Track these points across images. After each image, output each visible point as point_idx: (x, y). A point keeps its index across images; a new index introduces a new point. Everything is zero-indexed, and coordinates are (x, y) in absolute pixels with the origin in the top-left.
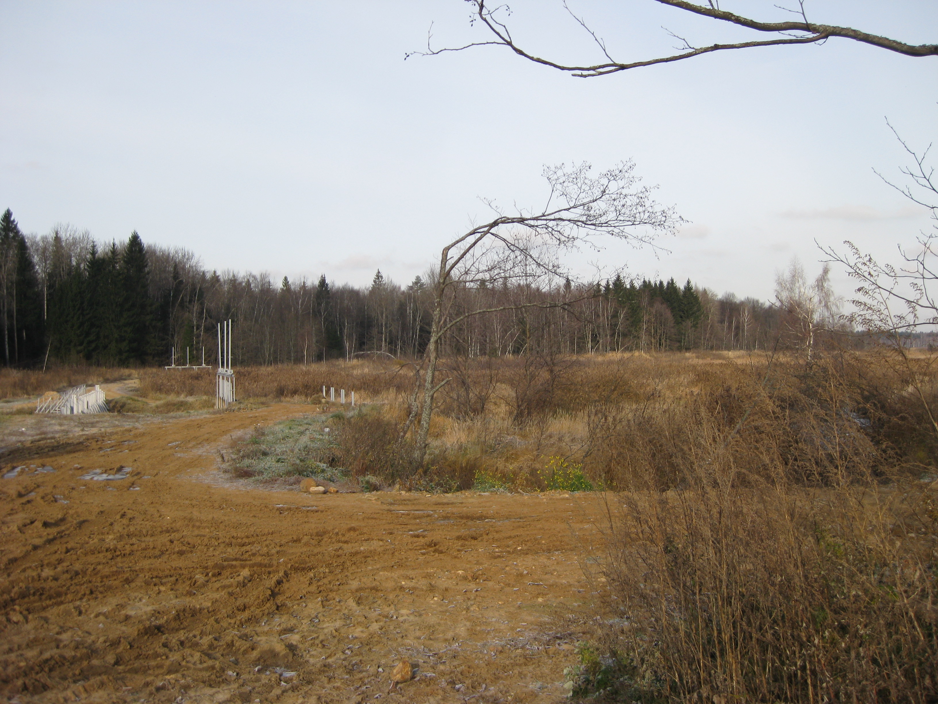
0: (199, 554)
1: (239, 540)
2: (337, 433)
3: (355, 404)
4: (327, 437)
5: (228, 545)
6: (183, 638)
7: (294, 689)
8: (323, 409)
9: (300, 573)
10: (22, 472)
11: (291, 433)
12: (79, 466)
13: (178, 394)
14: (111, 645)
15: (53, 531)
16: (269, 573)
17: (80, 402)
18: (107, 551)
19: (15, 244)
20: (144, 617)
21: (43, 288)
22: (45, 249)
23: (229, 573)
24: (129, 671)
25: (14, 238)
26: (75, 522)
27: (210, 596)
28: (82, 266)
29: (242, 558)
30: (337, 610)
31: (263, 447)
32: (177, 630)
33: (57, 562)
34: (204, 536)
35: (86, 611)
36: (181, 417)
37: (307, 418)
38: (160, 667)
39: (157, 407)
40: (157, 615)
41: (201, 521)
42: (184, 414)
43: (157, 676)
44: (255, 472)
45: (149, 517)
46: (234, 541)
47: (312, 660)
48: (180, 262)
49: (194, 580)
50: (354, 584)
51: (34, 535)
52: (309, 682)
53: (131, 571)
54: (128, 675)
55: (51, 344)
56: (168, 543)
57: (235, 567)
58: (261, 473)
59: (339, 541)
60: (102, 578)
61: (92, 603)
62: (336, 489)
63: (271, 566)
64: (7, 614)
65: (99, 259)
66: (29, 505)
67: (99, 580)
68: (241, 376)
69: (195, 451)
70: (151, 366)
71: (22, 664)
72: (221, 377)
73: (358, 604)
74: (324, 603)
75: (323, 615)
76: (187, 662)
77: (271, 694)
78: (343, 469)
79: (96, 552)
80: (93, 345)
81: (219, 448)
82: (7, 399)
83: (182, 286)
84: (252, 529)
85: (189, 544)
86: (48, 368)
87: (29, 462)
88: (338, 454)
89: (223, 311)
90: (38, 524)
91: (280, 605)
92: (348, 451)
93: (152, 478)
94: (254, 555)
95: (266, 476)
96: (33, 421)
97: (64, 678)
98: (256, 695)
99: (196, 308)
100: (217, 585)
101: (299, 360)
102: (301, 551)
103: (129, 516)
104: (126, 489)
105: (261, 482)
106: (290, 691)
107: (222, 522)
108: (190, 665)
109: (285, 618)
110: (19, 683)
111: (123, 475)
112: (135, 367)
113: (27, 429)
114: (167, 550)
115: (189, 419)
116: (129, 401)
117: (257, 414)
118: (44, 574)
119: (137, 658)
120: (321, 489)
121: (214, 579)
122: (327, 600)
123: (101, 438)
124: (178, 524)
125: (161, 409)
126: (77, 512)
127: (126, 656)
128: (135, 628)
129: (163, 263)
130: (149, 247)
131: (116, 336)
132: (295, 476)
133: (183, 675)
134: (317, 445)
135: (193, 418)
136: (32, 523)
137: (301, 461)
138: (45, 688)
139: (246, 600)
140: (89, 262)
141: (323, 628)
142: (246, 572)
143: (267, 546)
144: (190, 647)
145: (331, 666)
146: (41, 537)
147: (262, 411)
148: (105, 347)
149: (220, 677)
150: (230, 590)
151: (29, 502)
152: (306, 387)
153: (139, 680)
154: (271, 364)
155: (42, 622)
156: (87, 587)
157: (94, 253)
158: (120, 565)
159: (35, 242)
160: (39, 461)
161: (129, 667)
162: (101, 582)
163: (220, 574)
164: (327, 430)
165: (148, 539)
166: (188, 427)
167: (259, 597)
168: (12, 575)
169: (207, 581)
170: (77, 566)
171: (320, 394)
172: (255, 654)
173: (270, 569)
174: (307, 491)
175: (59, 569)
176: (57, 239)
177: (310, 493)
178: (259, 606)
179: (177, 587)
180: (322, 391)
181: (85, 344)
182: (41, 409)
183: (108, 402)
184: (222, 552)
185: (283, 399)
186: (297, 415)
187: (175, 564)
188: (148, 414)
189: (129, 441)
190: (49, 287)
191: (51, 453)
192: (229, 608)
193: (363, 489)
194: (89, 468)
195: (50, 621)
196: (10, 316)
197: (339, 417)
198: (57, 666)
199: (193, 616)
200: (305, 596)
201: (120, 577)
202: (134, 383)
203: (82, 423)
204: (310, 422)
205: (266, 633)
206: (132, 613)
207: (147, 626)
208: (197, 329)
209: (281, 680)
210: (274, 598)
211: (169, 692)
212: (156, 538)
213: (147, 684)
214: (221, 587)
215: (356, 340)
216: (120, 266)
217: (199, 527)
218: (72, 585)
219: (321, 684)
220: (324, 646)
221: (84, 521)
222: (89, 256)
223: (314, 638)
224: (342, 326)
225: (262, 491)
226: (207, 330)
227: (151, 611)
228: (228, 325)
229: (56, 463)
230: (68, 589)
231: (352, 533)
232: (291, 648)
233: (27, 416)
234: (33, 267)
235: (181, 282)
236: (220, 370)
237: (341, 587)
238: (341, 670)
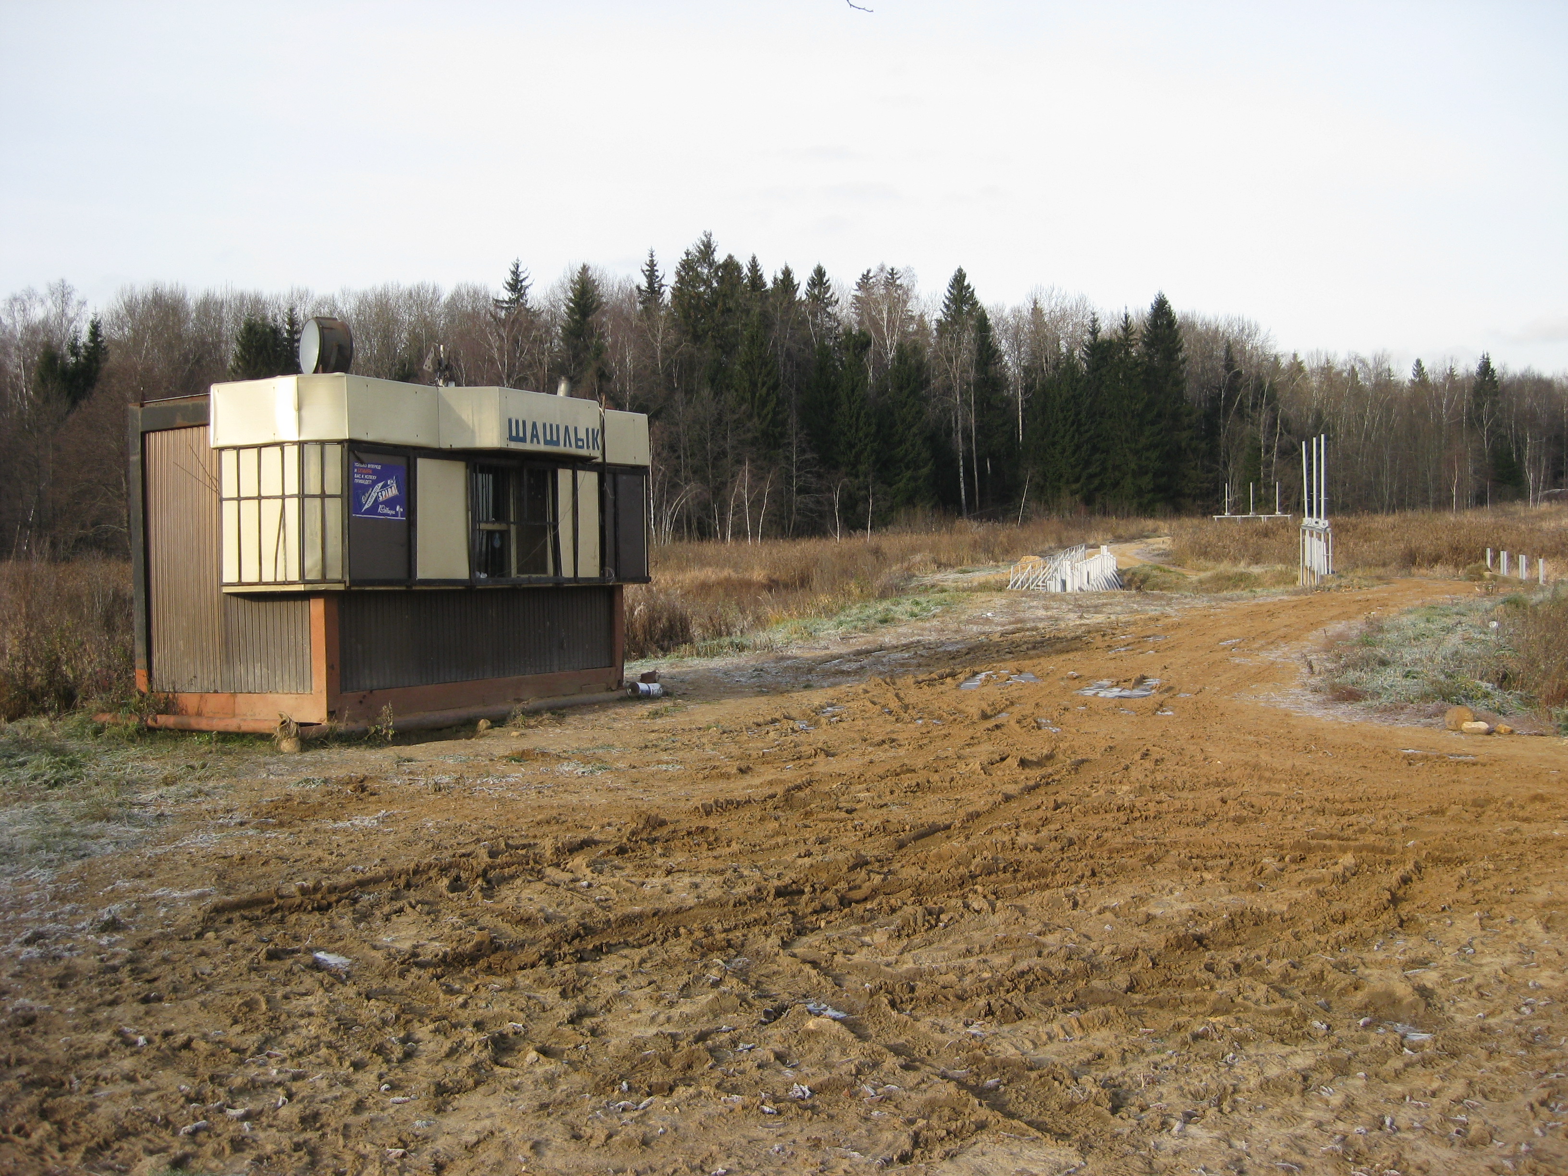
0: (1269, 824)
1: (1339, 806)
2: (1511, 630)
3: (1544, 582)
4: (1493, 637)
5: (1318, 811)
6: (1239, 960)
7: (1426, 1062)
8: (1487, 589)
9: (1442, 868)
10: (988, 679)
11: (1430, 630)
12: (1076, 674)
13: (1235, 560)
14: (1122, 960)
15: (1034, 774)
16: (1388, 863)
17: (1076, 573)
18: (1119, 810)
19: (972, 322)
20: (1177, 919)
21: (1015, 391)
22: (1017, 330)
23: (1318, 859)
24: (1150, 1003)
25: (969, 313)
26: (1068, 761)
27: (1286, 895)
28: (1076, 353)
29: (1341, 834)
30: (1507, 936)
31: (1381, 651)
32: (1230, 945)
33: (1040, 823)
34: (1278, 795)
35: (1085, 902)
36: (1239, 598)
37: (1457, 604)
38: (1201, 1001)
39: (1201, 582)
40: (1198, 918)
41: (1273, 771)
42: (1246, 593)
43: (1194, 1016)
44: (1366, 692)
45: (1187, 759)
46: (1328, 806)
47: (1459, 1018)
48: (1237, 342)
49: (1259, 866)
50: (1541, 894)
51: (1006, 779)
52: (1453, 1055)
53: (1156, 844)
54: (1149, 1010)
55: (1030, 480)
56: (1219, 803)
57: (1330, 849)
58: (1376, 694)
59: (1514, 818)
60: (1110, 852)
61: (1094, 890)
62: (1509, 728)
63: (1391, 851)
64: (964, 897)
65: (1104, 341)
66: (998, 732)
67: (1105, 855)
68: (1341, 531)
69: (1264, 654)
70: (1191, 514)
71: (986, 975)
72: (1307, 533)
73: (1547, 929)
74: (1485, 922)
75: (1482, 943)
76: (1245, 998)
77: (1385, 1067)
78: (1523, 693)
79: (1102, 811)
80: (1096, 482)
81: (1305, 651)
82: (964, 568)
83: (1241, 380)
84: (1360, 788)
85: (1252, 806)
86: (1026, 519)
87: (998, 665)
88: (1514, 666)
89: (1310, 421)
90: (1012, 762)
91: (1405, 918)
92: (1532, 663)
93: (1193, 696)
94: (1362, 831)
95: (1384, 700)
96: (1004, 601)
97: (1049, 1004)
98: (1359, 1065)
99: (1264, 417)
100: (1299, 877)
101: (1443, 504)
102: (1445, 829)
103: (1155, 756)
104: (1150, 713)
105: (1377, 710)
106: (1419, 1067)
107: (1308, 774)
108: (1249, 1003)
109: (1413, 941)
110: (982, 1002)
111: (1146, 690)
112: (1165, 517)
113: (995, 614)
114: (1216, 815)
115: (1254, 602)
116: (1155, 573)
117: (1369, 596)
118: (1020, 841)
119: (1163, 983)
120: (1483, 726)
121: (1294, 867)
122: (1491, 918)
123: (1109, 631)
124: (1236, 774)
125: (1208, 585)
126: (1071, 747)
127: (1147, 982)
128: (1162, 936)
129: (1208, 343)
130: (1185, 317)
131: (1133, 466)
132: (1437, 702)
133: (1238, 1019)
134: (1477, 650)
135: (1261, 601)
136: (1003, 759)
137: (1449, 676)
138: (1020, 1014)
139: (1348, 906)
140: (1087, 347)
141: (1481, 965)
142: (1348, 860)
143: (1385, 817)
144: (1250, 975)
145: (1494, 1031)
146: (1016, 782)
147: (1379, 591)
148: (1116, 484)
149: (1298, 1029)
150: (1320, 887)
151: (997, 727)
152: (1456, 550)
153: (1166, 1019)
154: (1394, 511)
155: (1017, 914)
156: (1086, 865)
157: (1094, 332)
158: (1139, 833)
159: (1001, 318)
160: (1012, 665)
161: (1149, 997)
162: (1109, 858)
163: (1303, 859)
164: (1494, 624)
165: (1185, 794)
166: (1251, 615)
167: (1369, 903)
168: (972, 838)
169: (1282, 870)
170: (1072, 831)
171: (1481, 562)
172: (1359, 997)
173: (1391, 858)
174: (1458, 729)
175: (1044, 833)
176: (1037, 311)
177: (1462, 732)
178: (1369, 917)
179: (1230, 876)
180: (1484, 558)
181: (1082, 480)
182: (1015, 583)
183: (1120, 573)
184: (1308, 824)
185: (1414, 570)
186: (1440, 598)
187: (1228, 838)
188: (1186, 593)
189: (1154, 635)
190: (1027, 389)
191: (1032, 652)
192: (1317, 917)
193: (1560, 729)
194: (1091, 678)
195: (1029, 914)
196: (967, 438)
197: (1515, 603)
198: (1038, 983)
199: (1256, 924)
200: (1450, 907)
201: (1139, 852)
202: (1163, 543)
203: (1080, 606)
204: (1463, 611)
205: (1380, 964)
206: (1157, 911)
207: (1181, 934)
208: (1267, 452)
209: (1403, 1046)
210: (1395, 905)
211: (1213, 1043)
212: (1197, 794)
213: (1179, 1028)
214: (1305, 880)
215: (1547, 467)
216: (1137, 351)
217: (1269, 780)
218: (1062, 859)
219: (1474, 1059)
220: (1482, 995)
221: (1083, 761)
222: (1087, 337)
223: (1465, 981)
224: (1520, 443)
225: (1378, 725)
226: (1283, 453)
227: (1188, 910)
228: (1319, 446)
229: (1039, 668)
230: (1057, 865)
231: (1538, 805)
232: (1424, 992)
233: (994, 593)
234: (1001, 357)
235: (1239, 374)
236: (1307, 520)
237: (1516, 897)
238: (1512, 1040)
